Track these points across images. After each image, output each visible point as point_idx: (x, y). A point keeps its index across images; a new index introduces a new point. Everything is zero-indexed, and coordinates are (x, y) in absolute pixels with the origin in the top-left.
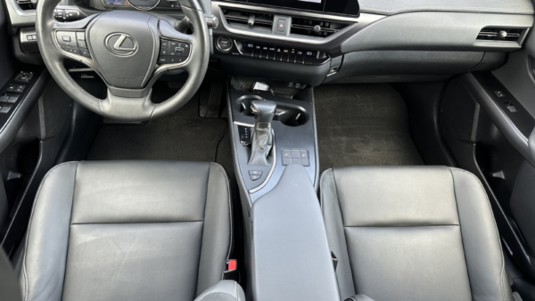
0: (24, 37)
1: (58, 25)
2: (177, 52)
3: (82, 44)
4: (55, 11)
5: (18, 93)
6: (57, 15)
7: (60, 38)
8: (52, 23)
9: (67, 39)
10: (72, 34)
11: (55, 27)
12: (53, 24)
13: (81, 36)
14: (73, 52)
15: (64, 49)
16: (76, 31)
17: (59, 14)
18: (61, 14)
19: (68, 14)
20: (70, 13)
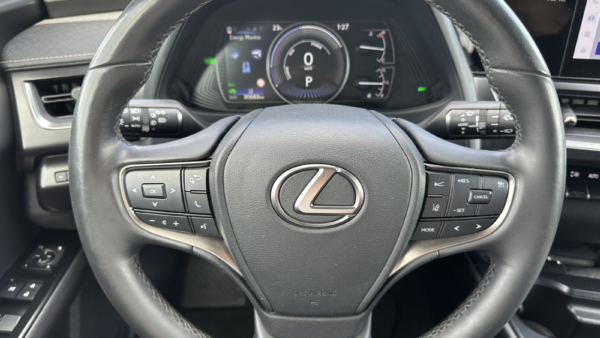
0: (49, 177)
1: (132, 154)
2: (474, 202)
3: (198, 203)
4: (126, 111)
5: (26, 302)
6: (128, 121)
7: (135, 190)
8: (115, 148)
9: (155, 190)
10: (171, 177)
11: (124, 158)
12: (118, 151)
13: (195, 178)
14: (169, 227)
15: (144, 220)
16: (183, 166)
17: (134, 119)
18: (138, 119)
19: (156, 119)
20: (161, 116)
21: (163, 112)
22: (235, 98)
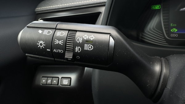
17: (57, 42)
18: (61, 42)
19: (82, 45)
20: (88, 42)
21: (92, 37)
22: (176, 35)
